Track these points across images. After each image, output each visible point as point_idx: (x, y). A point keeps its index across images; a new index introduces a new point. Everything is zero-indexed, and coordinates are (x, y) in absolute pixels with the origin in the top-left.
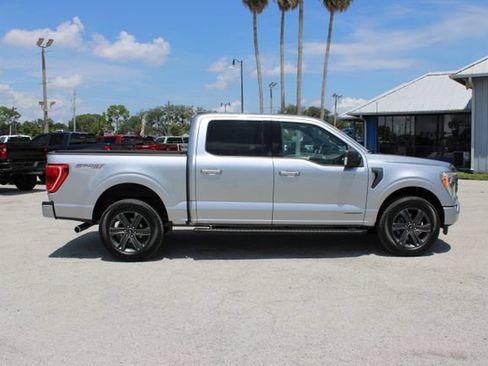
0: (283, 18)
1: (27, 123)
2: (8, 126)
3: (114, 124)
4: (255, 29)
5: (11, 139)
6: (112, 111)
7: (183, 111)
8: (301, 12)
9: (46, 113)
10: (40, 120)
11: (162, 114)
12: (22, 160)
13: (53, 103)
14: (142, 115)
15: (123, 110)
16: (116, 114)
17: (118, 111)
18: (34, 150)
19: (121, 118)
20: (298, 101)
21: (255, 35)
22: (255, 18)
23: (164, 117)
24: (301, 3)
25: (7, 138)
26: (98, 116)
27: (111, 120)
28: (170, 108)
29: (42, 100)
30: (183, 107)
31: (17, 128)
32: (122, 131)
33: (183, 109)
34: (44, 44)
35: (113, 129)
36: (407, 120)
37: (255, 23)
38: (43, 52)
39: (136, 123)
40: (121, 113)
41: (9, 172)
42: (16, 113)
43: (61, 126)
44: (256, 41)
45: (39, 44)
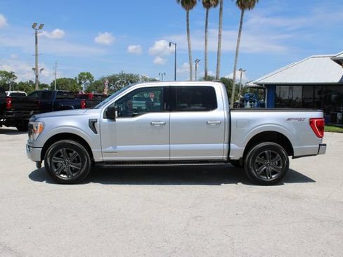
0: (207, 14)
1: (21, 83)
2: (8, 85)
3: (83, 86)
4: (188, 20)
5: (12, 94)
6: (82, 77)
7: (132, 78)
8: (221, 9)
9: (37, 76)
10: (31, 82)
11: (117, 79)
12: (22, 109)
13: (42, 70)
14: (103, 80)
15: (89, 76)
16: (84, 79)
17: (86, 76)
18: (32, 102)
19: (88, 81)
20: (218, 72)
21: (188, 25)
22: (188, 13)
23: (118, 82)
24: (221, 3)
25: (9, 93)
26: (72, 79)
27: (81, 83)
28: (123, 75)
29: (34, 67)
30: (132, 75)
31: (15, 86)
32: (88, 91)
33: (131, 76)
34: (37, 27)
35: (82, 89)
36: (290, 88)
37: (188, 16)
38: (36, 34)
39: (98, 85)
40: (88, 78)
41: (13, 118)
42: (14, 76)
43: (45, 86)
44: (188, 30)
45: (34, 27)
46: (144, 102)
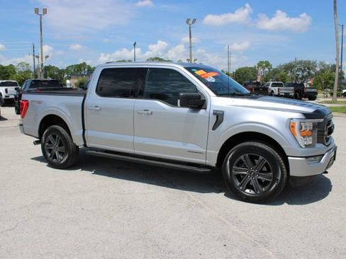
11: (294, 66)
14: (280, 67)
15: (268, 64)
17: (264, 65)
19: (267, 70)
23: (296, 69)
33: (309, 63)
34: (191, 22)
39: (276, 73)
40: (266, 66)
45: (187, 22)
46: (293, 88)
